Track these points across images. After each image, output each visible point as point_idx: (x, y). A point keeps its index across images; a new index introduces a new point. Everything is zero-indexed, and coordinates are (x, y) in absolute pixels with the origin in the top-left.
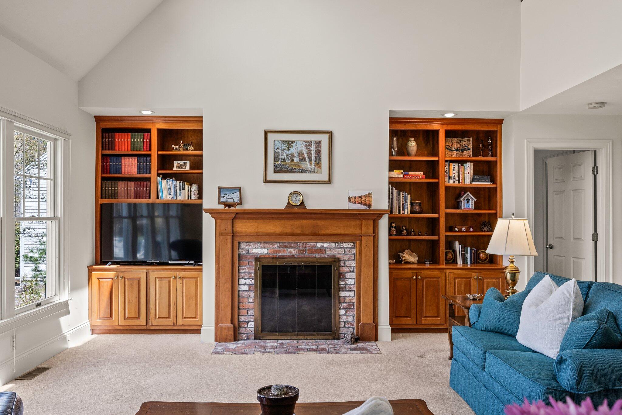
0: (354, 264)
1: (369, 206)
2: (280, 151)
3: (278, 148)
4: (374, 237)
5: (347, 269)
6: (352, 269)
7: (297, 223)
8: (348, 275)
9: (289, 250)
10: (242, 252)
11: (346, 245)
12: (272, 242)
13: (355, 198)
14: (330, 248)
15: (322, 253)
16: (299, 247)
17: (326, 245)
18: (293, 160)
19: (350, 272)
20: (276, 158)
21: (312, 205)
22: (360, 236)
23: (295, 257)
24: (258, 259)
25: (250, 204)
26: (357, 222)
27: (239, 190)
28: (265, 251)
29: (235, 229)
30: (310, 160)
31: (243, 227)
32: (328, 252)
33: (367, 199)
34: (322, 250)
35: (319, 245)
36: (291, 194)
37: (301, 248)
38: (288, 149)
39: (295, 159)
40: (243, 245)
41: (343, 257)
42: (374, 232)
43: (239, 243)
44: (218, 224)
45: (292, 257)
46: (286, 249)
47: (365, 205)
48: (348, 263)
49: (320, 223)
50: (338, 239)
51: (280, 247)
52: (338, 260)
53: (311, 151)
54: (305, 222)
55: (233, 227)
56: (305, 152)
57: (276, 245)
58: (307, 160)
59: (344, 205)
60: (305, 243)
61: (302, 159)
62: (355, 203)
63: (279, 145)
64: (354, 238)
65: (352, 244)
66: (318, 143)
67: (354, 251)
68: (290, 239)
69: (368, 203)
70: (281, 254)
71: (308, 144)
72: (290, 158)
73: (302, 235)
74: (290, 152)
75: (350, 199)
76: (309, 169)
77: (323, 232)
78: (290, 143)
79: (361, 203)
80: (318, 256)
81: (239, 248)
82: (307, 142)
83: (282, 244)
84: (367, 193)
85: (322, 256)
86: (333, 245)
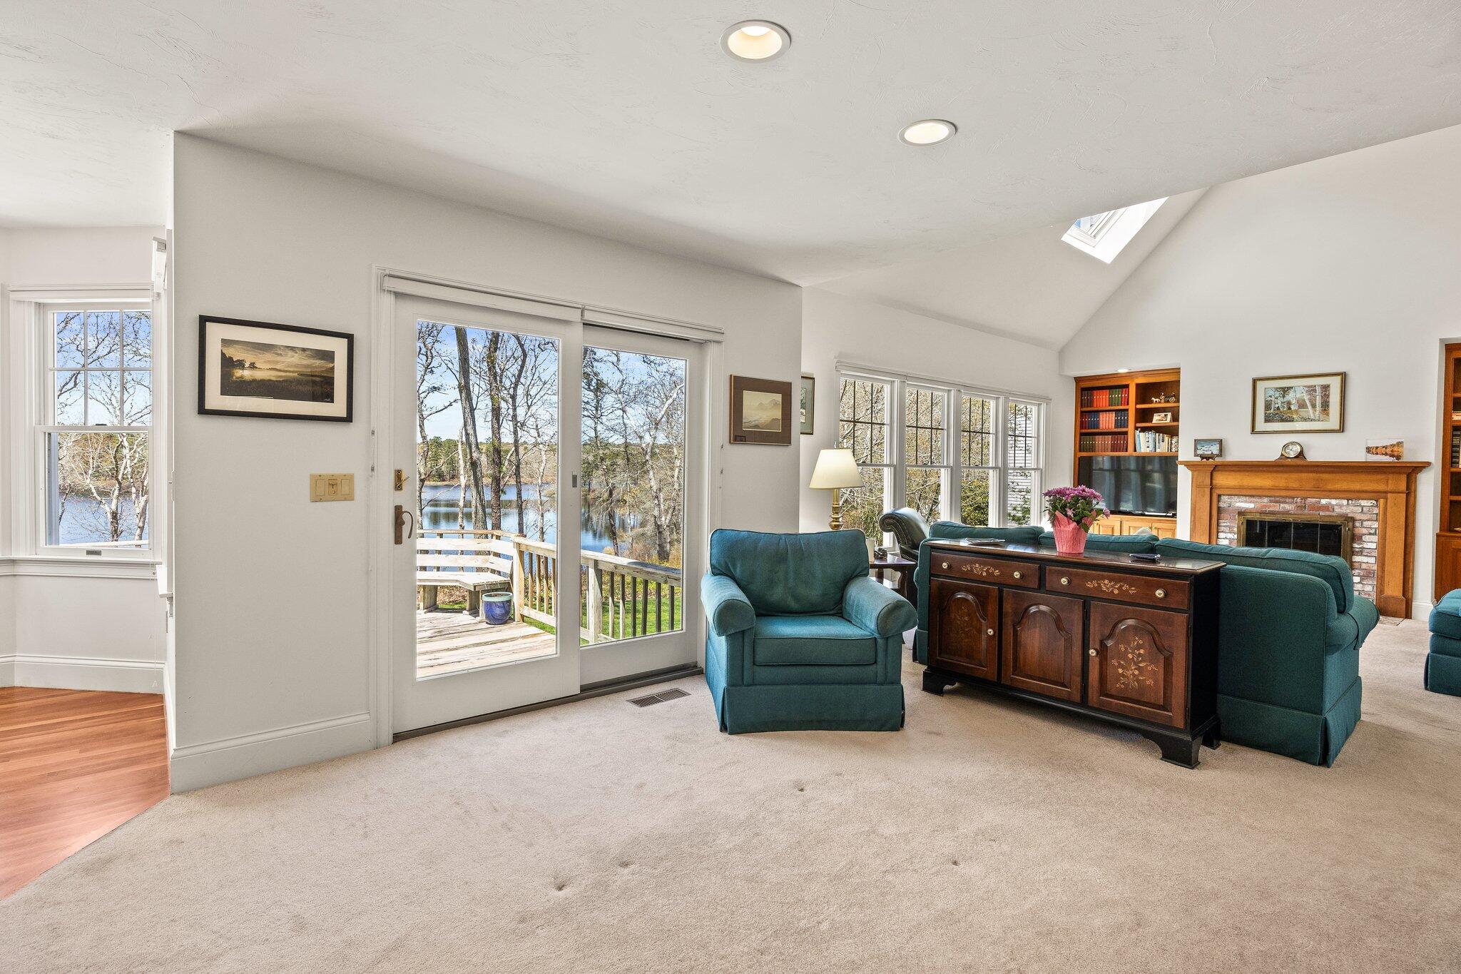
0: (1376, 525)
1: (1398, 457)
2: (1273, 399)
3: (1270, 396)
4: (1408, 495)
5: (1364, 531)
6: (1373, 531)
7: (1294, 476)
8: (1366, 538)
9: (1282, 505)
10: (1222, 505)
11: (1364, 503)
12: (1260, 496)
13: (1377, 448)
14: (1341, 506)
15: (1328, 510)
16: (1296, 503)
17: (1334, 502)
18: (1290, 408)
19: (1370, 534)
20: (1268, 406)
21: (1313, 456)
22: (1386, 492)
23: (1291, 514)
24: (1241, 513)
25: (1233, 455)
26: (1383, 476)
27: (1220, 442)
28: (1251, 506)
29: (1214, 482)
30: (1314, 406)
31: (1222, 479)
32: (1337, 510)
33: (1396, 449)
34: (1326, 508)
35: (1324, 501)
36: (1285, 447)
37: (1299, 504)
38: (1284, 397)
39: (1292, 407)
40: (1224, 498)
41: (1358, 517)
42: (1408, 488)
43: (1219, 496)
44: (1195, 477)
45: (1287, 513)
46: (1278, 504)
47: (1392, 456)
48: (1365, 524)
49: (1326, 476)
50: (1352, 495)
51: (1271, 501)
52: (1353, 520)
53: (1315, 397)
54: (1304, 475)
55: (1211, 479)
56: (1306, 398)
57: (1266, 500)
58: (1310, 407)
59: (1360, 456)
60: (1305, 498)
61: (1302, 405)
62: (1377, 454)
63: (1271, 393)
64: (1376, 495)
65: (1374, 502)
66: (1326, 388)
67: (1376, 511)
68: (1283, 493)
69: (1396, 454)
70: (1271, 509)
71: (1311, 389)
72: (1285, 406)
73: (1300, 490)
74: (1285, 400)
75: (1369, 450)
76: (1312, 417)
77: (1330, 487)
78: (1285, 390)
79: (1386, 454)
80: (1322, 513)
81: (1219, 501)
82: (1309, 387)
83: (1272, 499)
84: (1395, 442)
85: (1328, 513)
86: (1345, 502)
